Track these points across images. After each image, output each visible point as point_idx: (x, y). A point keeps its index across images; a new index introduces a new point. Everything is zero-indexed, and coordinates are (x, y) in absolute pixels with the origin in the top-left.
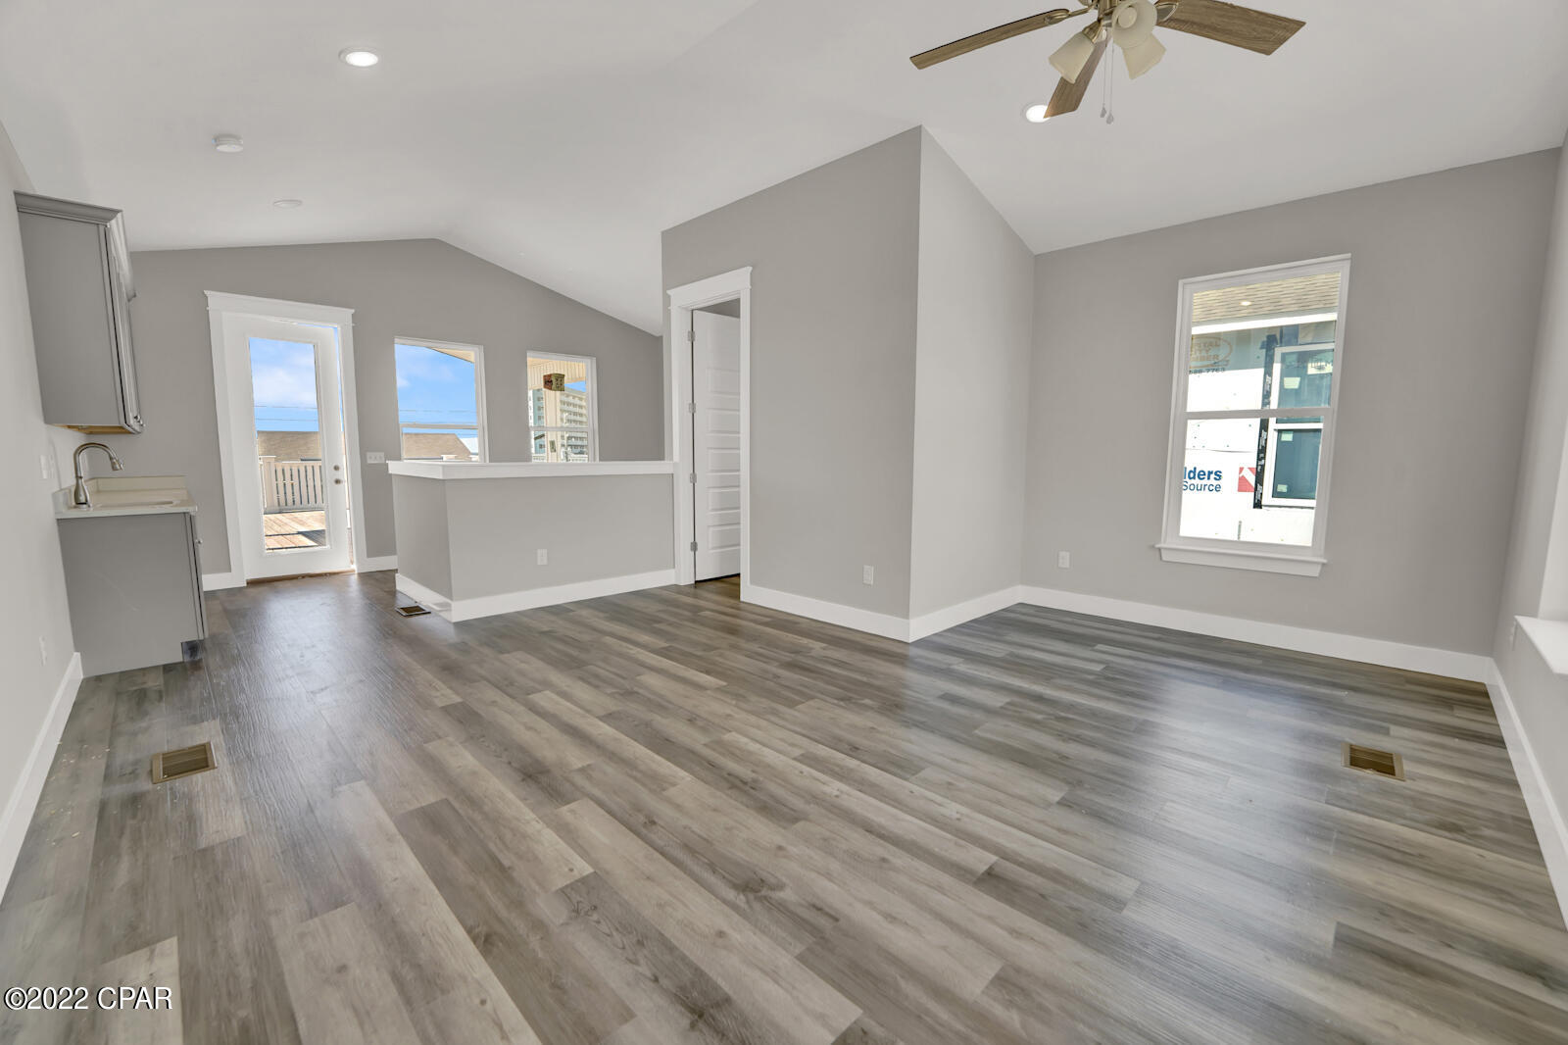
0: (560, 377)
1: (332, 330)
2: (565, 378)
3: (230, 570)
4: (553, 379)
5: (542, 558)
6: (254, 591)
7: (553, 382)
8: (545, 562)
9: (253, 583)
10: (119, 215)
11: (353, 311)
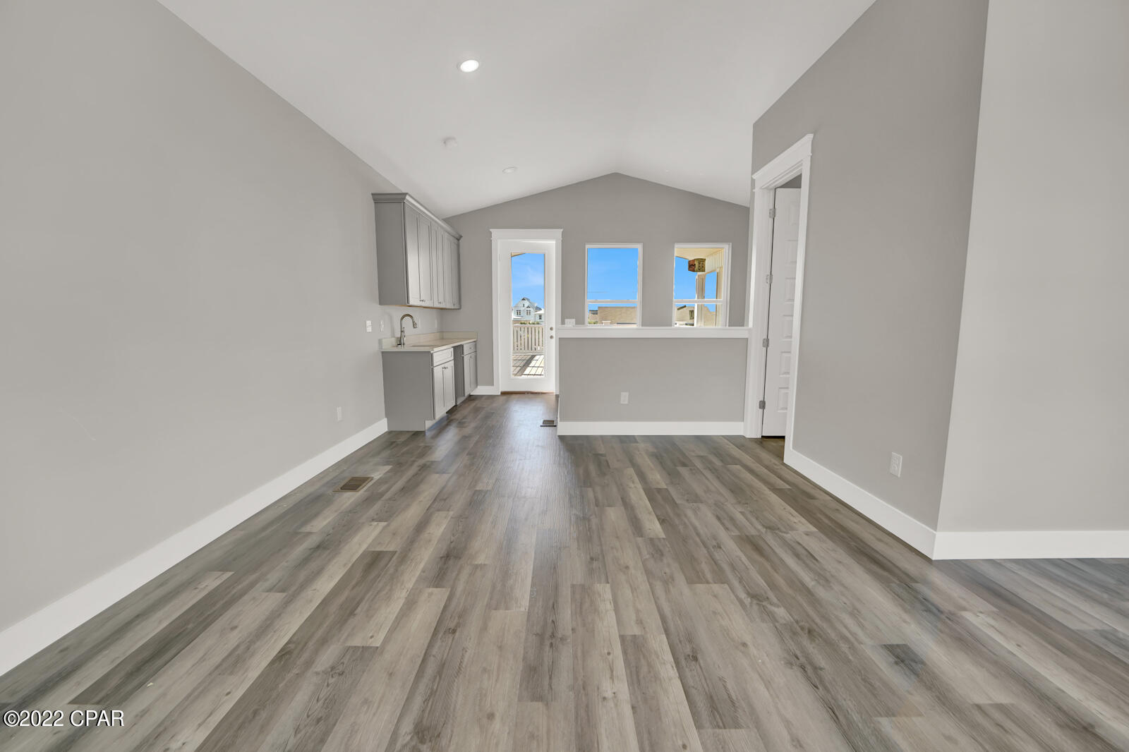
0: (702, 261)
1: (549, 244)
2: (706, 262)
3: (493, 385)
4: (696, 263)
5: (625, 398)
6: (504, 397)
7: (695, 266)
8: (626, 402)
9: (504, 393)
10: (408, 197)
11: (562, 230)
